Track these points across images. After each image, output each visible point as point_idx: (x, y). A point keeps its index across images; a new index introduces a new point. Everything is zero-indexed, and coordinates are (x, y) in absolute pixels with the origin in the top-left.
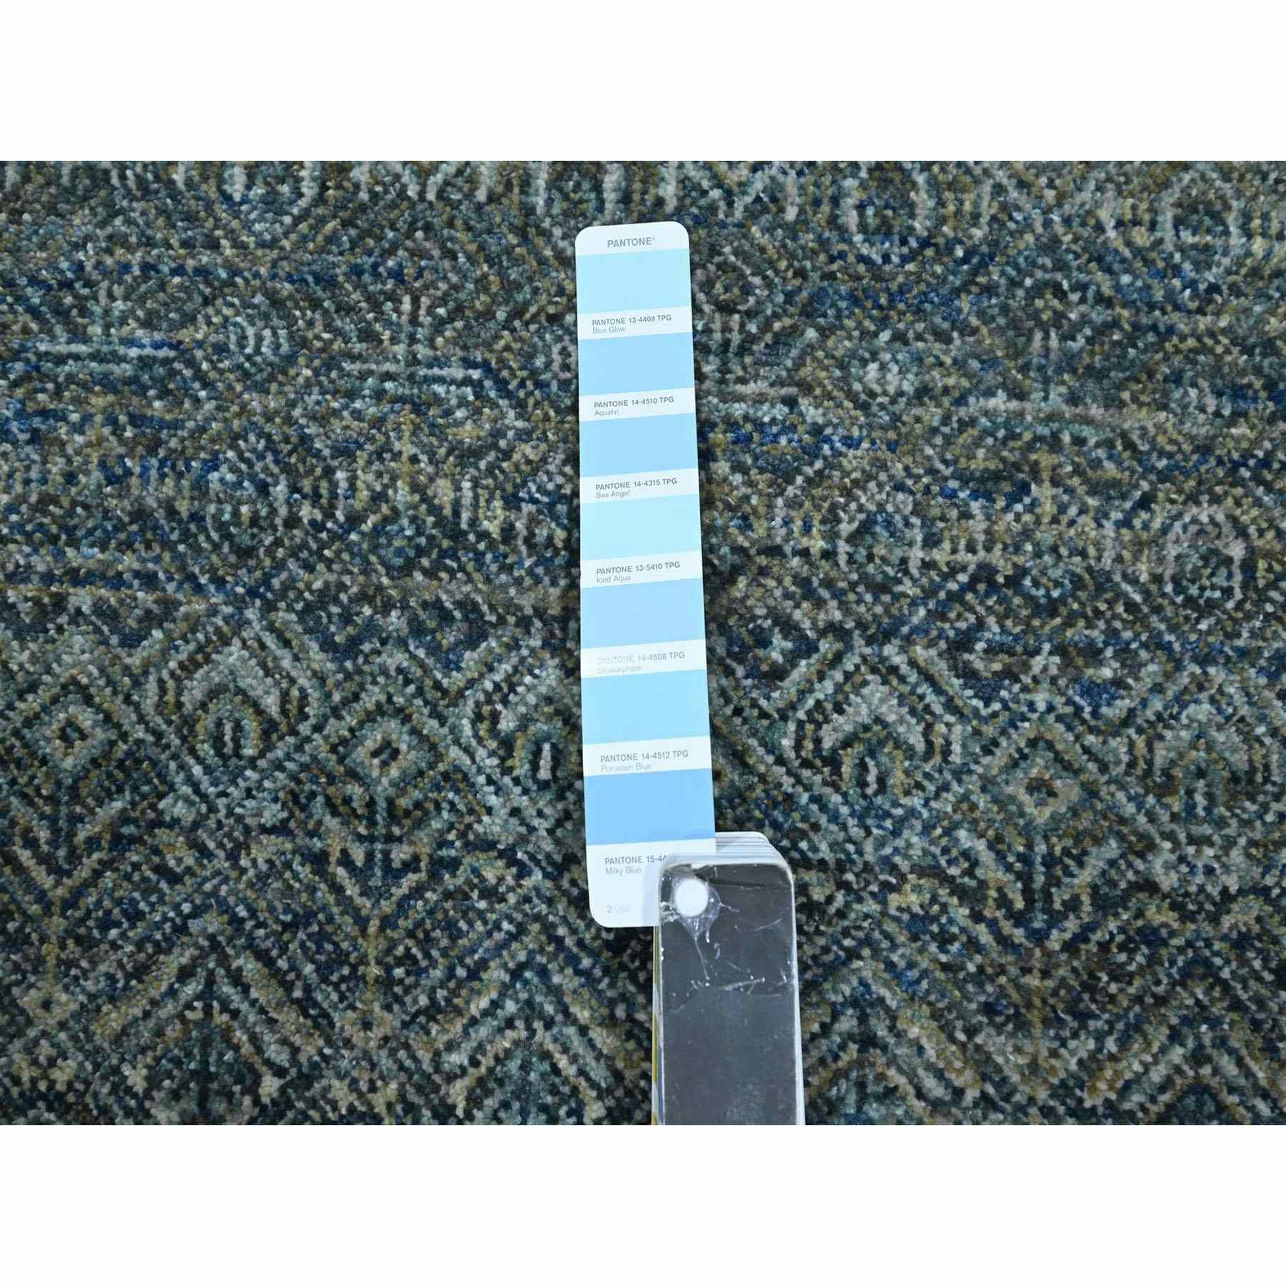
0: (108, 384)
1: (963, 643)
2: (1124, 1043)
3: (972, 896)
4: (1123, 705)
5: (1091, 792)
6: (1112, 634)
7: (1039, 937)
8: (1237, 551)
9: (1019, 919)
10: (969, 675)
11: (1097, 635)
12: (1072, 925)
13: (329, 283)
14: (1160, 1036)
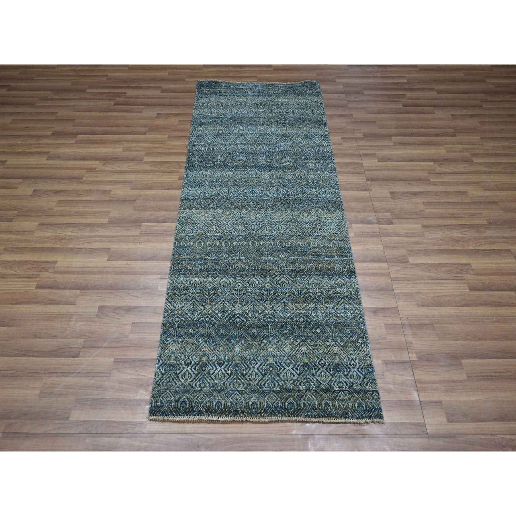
0: (212, 260)
1: (291, 275)
2: (309, 304)
3: (294, 294)
4: (306, 279)
5: (304, 285)
6: (304, 274)
7: (300, 297)
8: (315, 267)
9: (298, 295)
10: (292, 277)
11: (303, 274)
12: (303, 295)
13: (231, 251)
14: (312, 304)
